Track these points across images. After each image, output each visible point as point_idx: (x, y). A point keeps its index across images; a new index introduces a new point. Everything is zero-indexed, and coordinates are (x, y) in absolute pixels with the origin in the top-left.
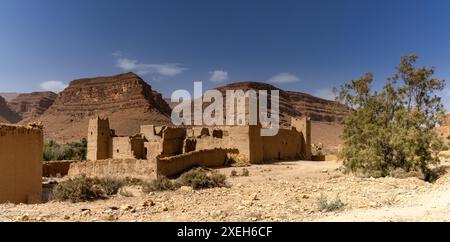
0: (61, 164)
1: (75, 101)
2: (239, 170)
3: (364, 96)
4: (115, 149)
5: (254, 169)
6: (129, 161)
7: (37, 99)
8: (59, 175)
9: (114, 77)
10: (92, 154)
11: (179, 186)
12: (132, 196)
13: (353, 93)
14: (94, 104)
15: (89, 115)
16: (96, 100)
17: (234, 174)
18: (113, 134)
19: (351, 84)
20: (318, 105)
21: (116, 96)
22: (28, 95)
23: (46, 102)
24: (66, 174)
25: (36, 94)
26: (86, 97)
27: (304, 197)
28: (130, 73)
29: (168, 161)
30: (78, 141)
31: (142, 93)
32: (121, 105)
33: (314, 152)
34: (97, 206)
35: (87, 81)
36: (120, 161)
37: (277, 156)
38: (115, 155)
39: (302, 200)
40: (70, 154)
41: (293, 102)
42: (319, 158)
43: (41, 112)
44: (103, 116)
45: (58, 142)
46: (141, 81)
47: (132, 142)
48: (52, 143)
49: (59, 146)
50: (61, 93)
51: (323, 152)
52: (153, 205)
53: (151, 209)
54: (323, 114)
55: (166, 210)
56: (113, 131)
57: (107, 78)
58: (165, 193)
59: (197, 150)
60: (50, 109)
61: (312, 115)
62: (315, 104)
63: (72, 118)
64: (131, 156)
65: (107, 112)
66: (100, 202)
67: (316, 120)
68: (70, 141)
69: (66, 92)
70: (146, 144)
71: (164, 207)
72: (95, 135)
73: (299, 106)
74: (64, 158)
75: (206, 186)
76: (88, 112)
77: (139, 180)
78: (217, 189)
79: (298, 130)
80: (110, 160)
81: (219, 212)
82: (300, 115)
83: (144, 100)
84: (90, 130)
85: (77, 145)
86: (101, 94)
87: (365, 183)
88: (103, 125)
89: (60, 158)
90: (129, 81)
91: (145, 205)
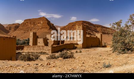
0: (21, 46)
1: (26, 26)
2: (78, 51)
3: (119, 27)
4: (38, 42)
5: (83, 50)
6: (42, 46)
7: (14, 26)
8: (21, 49)
9: (38, 18)
10: (31, 43)
11: (58, 57)
12: (43, 60)
13: (116, 26)
14: (32, 27)
15: (30, 31)
16: (32, 26)
17: (77, 52)
18: (38, 37)
19: (115, 23)
20: (105, 29)
21: (39, 25)
22: (11, 24)
23: (17, 27)
24: (23, 49)
25: (14, 24)
26: (29, 25)
27: (99, 63)
28: (44, 17)
29: (55, 47)
30: (27, 39)
31: (47, 24)
32: (40, 27)
33: (103, 44)
34: (32, 63)
35: (30, 20)
36: (40, 46)
37: (91, 46)
38: (38, 44)
39: (98, 64)
40: (24, 43)
41: (96, 28)
42: (105, 46)
43: (15, 30)
44: (34, 31)
45: (21, 39)
46: (47, 20)
47: (44, 40)
48: (19, 40)
49: (21, 40)
50: (21, 24)
51: (106, 44)
52: (50, 64)
53: (49, 66)
54: (106, 32)
55: (54, 67)
56: (38, 36)
57: (36, 19)
58: (54, 60)
59: (65, 44)
60: (18, 29)
61: (102, 32)
62: (104, 29)
63: (25, 32)
64: (43, 45)
65: (36, 30)
66: (33, 61)
67: (104, 34)
68: (24, 39)
69: (23, 23)
70: (48, 41)
71: (53, 66)
72: (32, 37)
73: (98, 29)
74: (23, 44)
75: (67, 58)
76: (30, 30)
77: (45, 53)
78: (71, 59)
79: (98, 37)
80: (37, 46)
81: (71, 68)
82: (99, 32)
83: (48, 26)
84: (30, 36)
85: (26, 40)
86: (34, 24)
87: (118, 56)
88: (35, 34)
89: (21, 44)
90: (43, 19)
91: (47, 64)
